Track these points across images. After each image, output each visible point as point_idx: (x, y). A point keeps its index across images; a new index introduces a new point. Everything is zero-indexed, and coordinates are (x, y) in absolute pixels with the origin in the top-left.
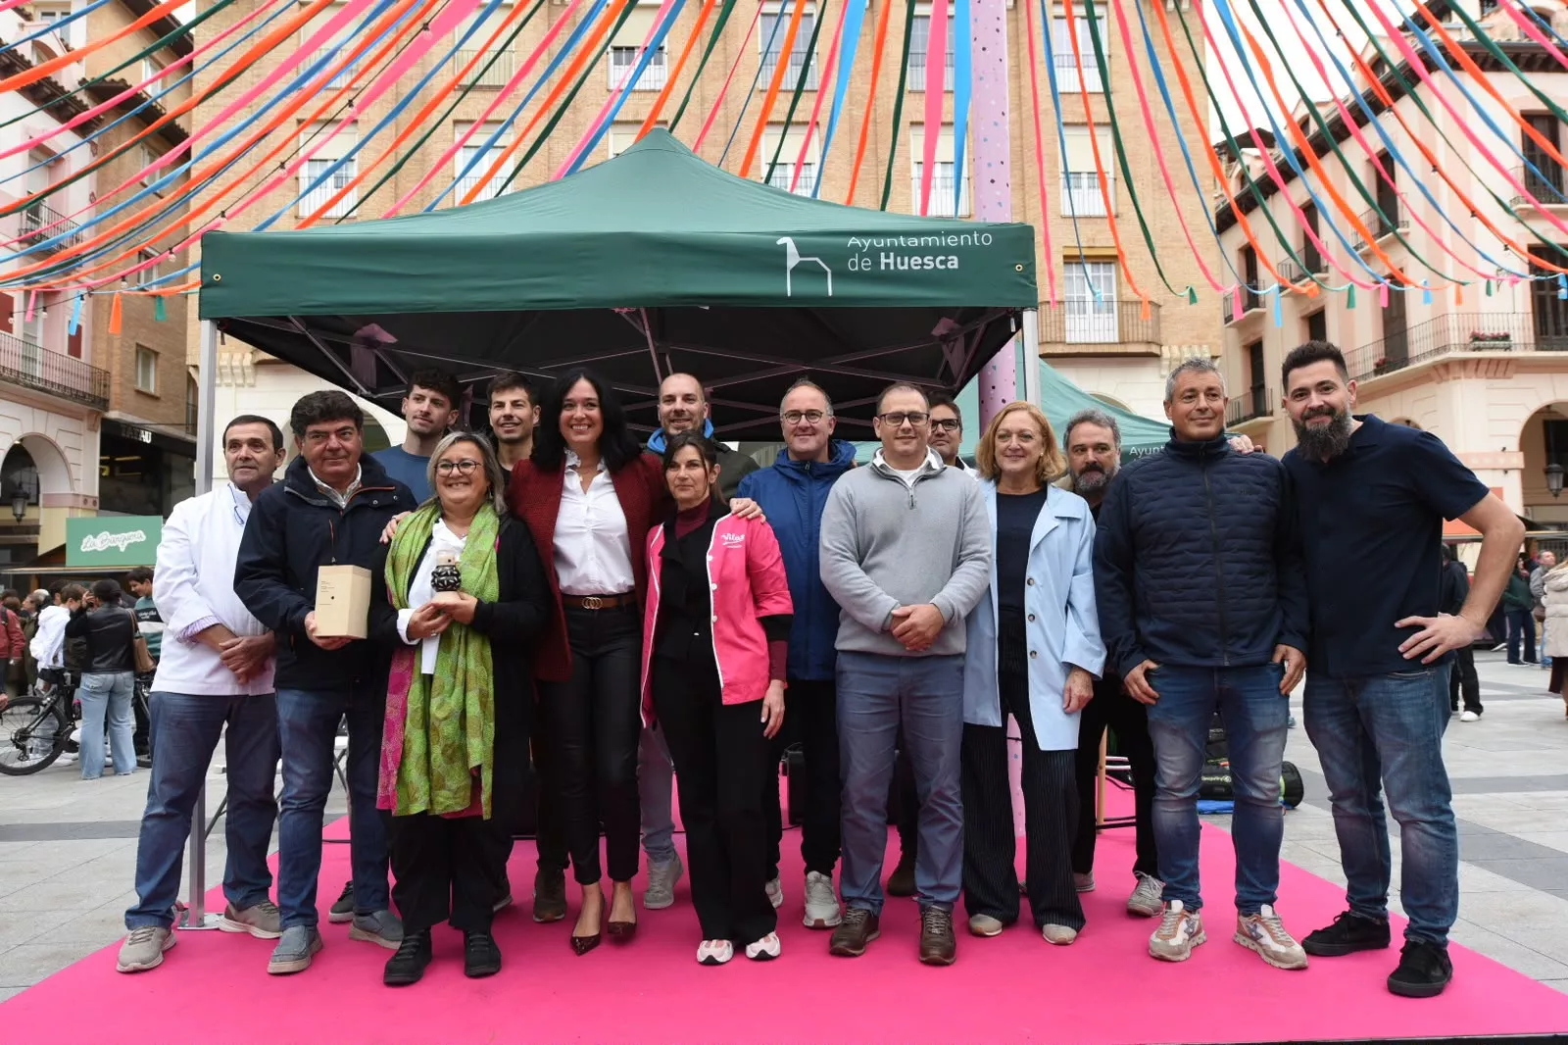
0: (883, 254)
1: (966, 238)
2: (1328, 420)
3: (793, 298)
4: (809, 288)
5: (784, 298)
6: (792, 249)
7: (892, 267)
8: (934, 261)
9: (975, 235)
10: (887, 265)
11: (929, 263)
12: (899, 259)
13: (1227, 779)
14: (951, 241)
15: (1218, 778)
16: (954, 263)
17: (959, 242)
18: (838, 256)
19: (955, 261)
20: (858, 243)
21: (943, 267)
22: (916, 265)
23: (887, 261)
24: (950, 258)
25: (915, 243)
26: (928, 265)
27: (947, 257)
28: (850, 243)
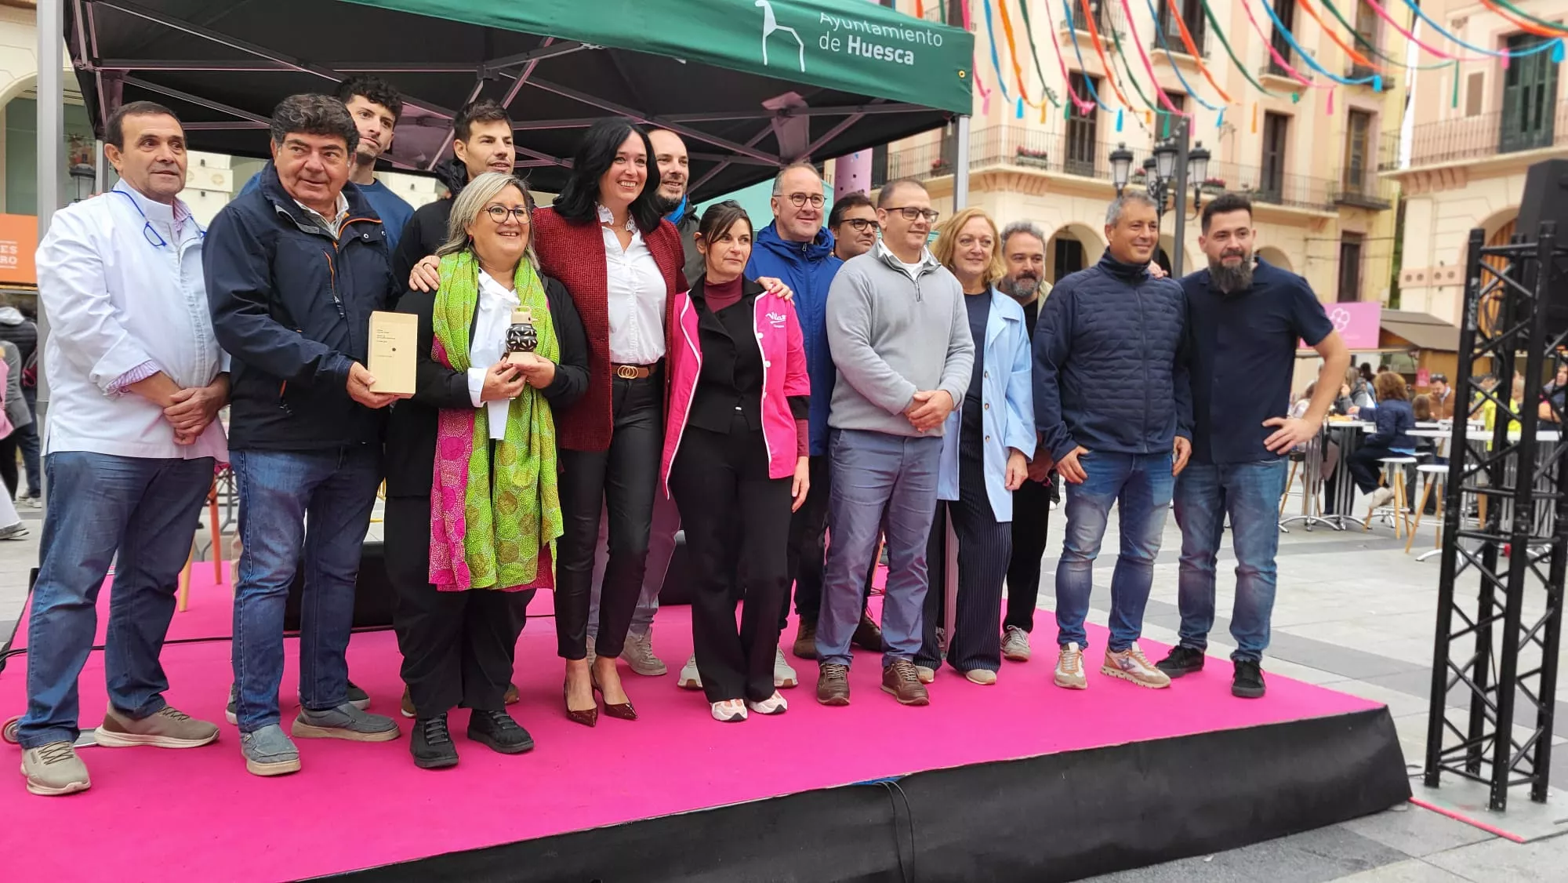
0: (851, 37)
1: (920, 35)
2: (1239, 260)
3: (770, 68)
4: (783, 60)
5: (760, 65)
6: (769, 15)
7: (858, 53)
8: (894, 53)
9: (929, 34)
10: (854, 49)
11: (891, 55)
12: (864, 45)
14: (908, 35)
16: (910, 59)
17: (915, 37)
18: (811, 32)
19: (912, 57)
20: (829, 19)
21: (900, 61)
22: (879, 54)
23: (854, 45)
24: (907, 53)
25: (877, 31)
26: (889, 56)
27: (904, 52)
28: (822, 19)
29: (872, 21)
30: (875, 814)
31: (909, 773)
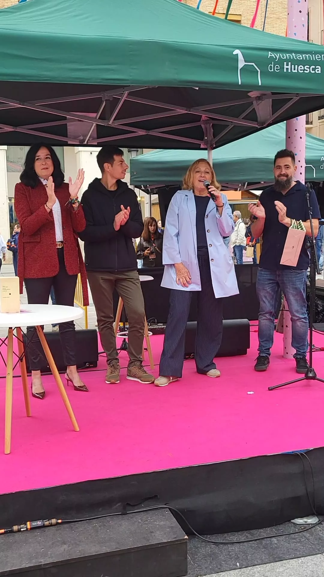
0: (285, 63)
1: (323, 57)
3: (242, 86)
4: (249, 80)
5: (237, 85)
6: (241, 57)
7: (289, 71)
8: (309, 68)
10: (287, 69)
11: (308, 69)
12: (293, 66)
14: (317, 57)
16: (319, 70)
17: (321, 58)
18: (263, 63)
19: (320, 69)
20: (273, 55)
21: (314, 72)
22: (301, 70)
23: (287, 67)
24: (317, 67)
25: (300, 58)
26: (307, 70)
27: (315, 67)
28: (269, 55)
29: (296, 52)
30: (294, 468)
31: (312, 449)
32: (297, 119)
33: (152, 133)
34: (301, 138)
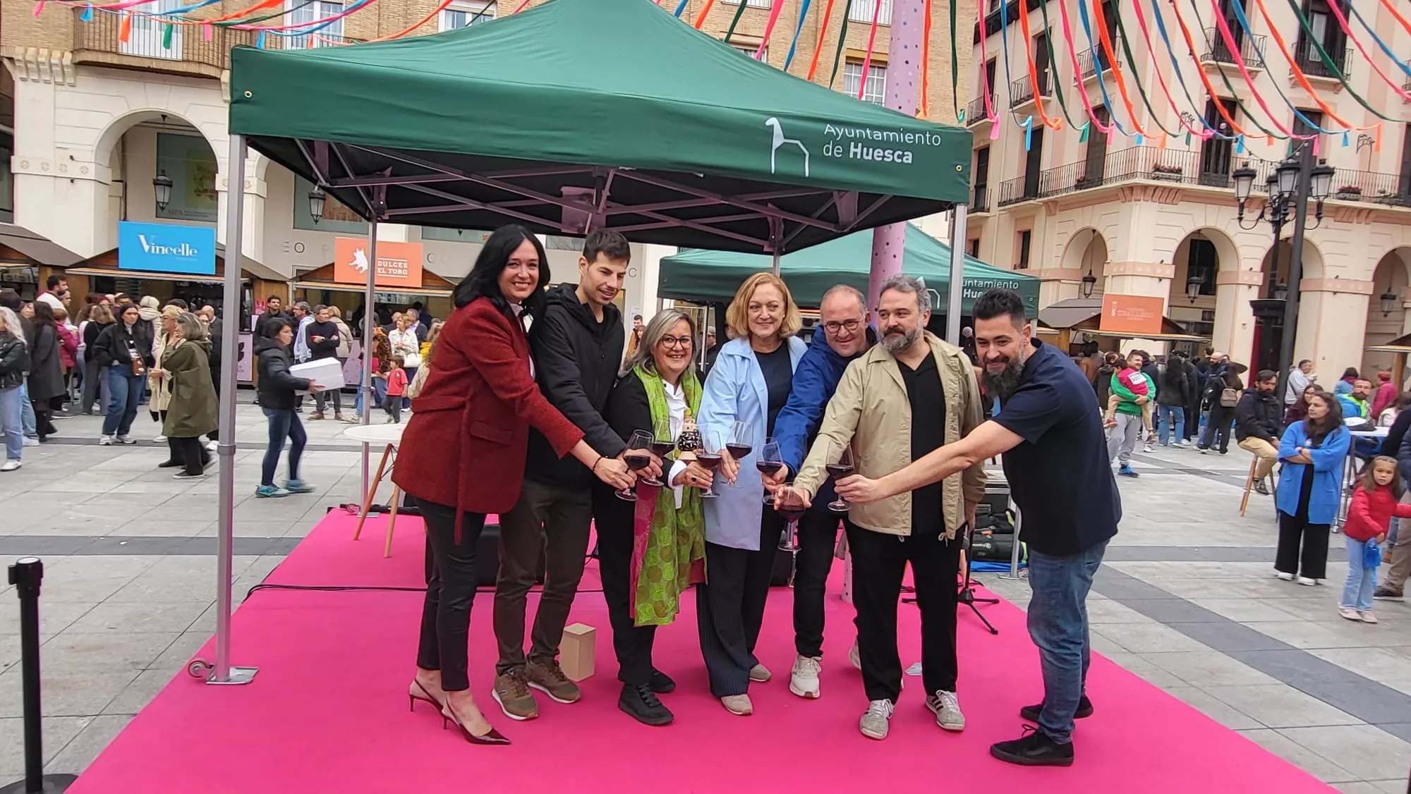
1: (920, 137)
3: (776, 175)
4: (789, 168)
5: (768, 174)
6: (778, 130)
8: (893, 154)
9: (928, 135)
10: (855, 154)
12: (865, 149)
13: (988, 546)
14: (908, 138)
15: (980, 545)
18: (816, 142)
20: (833, 130)
21: (900, 161)
22: (878, 157)
23: (856, 150)
24: (906, 153)
25: (878, 137)
26: (888, 158)
27: (903, 152)
28: (827, 130)
29: (874, 128)
32: (890, 228)
33: (688, 224)
34: (895, 256)
